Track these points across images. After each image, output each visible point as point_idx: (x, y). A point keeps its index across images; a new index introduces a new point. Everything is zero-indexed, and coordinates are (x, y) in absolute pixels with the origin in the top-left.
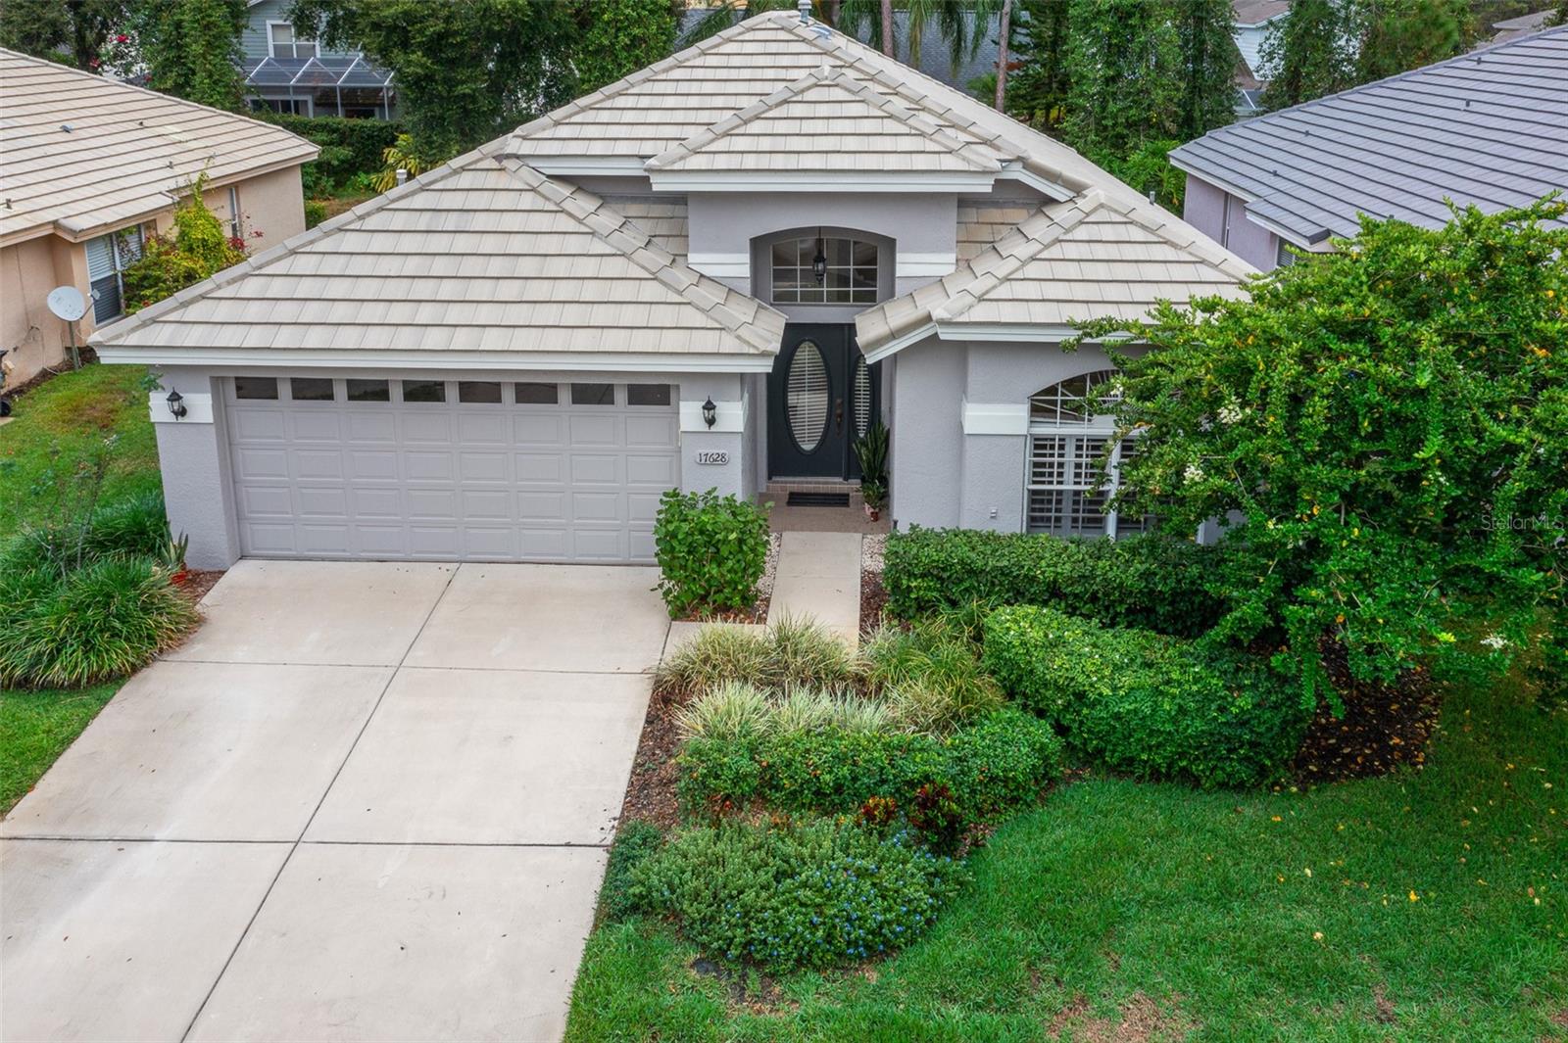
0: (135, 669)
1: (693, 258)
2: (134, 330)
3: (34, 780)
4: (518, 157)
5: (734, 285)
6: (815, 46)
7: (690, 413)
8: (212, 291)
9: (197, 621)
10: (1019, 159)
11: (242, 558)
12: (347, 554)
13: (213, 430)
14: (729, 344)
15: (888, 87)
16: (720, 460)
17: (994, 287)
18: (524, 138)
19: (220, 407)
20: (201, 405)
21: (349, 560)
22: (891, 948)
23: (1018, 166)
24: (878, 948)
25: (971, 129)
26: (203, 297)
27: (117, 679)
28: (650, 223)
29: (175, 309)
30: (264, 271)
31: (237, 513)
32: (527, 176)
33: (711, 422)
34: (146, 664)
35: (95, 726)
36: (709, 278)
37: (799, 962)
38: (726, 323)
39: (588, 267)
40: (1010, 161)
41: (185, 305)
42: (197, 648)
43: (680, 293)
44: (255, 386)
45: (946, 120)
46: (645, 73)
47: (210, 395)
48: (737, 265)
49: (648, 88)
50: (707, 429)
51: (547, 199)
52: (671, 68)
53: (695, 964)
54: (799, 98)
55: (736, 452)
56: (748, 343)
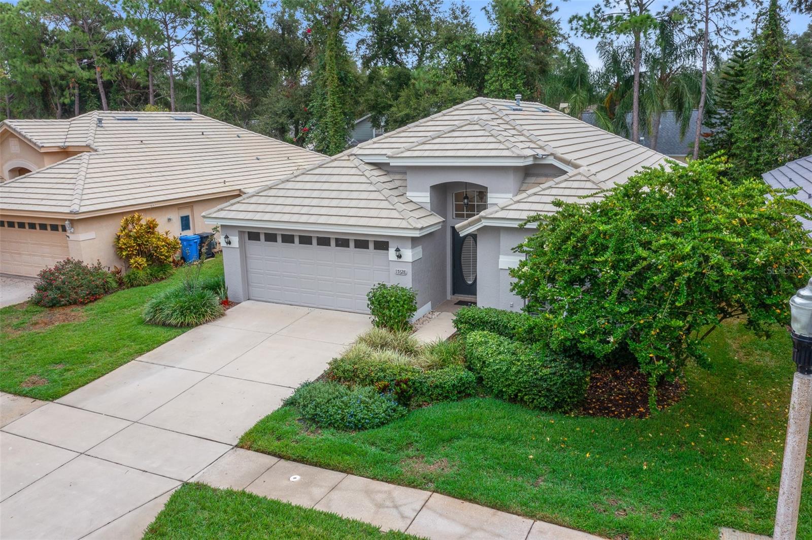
0: (197, 325)
1: (408, 194)
2: (215, 212)
3: (154, 348)
4: (355, 155)
5: (423, 205)
6: (491, 111)
7: (392, 253)
8: (242, 200)
9: (223, 315)
10: (552, 154)
11: (249, 299)
12: (281, 302)
13: (238, 250)
14: (404, 224)
15: (512, 126)
16: (403, 273)
17: (512, 204)
18: (360, 148)
19: (241, 241)
20: (235, 240)
21: (281, 304)
22: (363, 428)
23: (551, 158)
24: (359, 426)
25: (537, 142)
26: (238, 202)
27: (190, 326)
28: (401, 182)
29: (229, 206)
30: (260, 194)
31: (246, 282)
32: (357, 162)
33: (399, 257)
34: (201, 324)
35: (178, 338)
36: (415, 203)
37: (329, 424)
38: (405, 217)
39: (364, 195)
40: (548, 155)
41: (232, 205)
42: (219, 322)
43: (393, 205)
44: (254, 236)
45: (529, 139)
46: (416, 123)
47: (237, 238)
48: (424, 197)
49: (415, 129)
50: (397, 260)
51: (360, 170)
52: (428, 121)
53: (299, 420)
54: (459, 129)
55: (409, 269)
56: (410, 224)
